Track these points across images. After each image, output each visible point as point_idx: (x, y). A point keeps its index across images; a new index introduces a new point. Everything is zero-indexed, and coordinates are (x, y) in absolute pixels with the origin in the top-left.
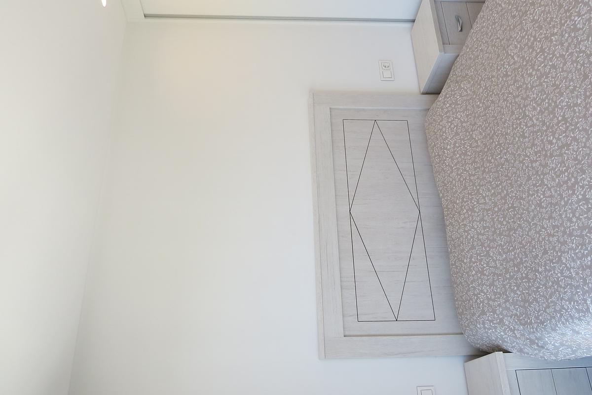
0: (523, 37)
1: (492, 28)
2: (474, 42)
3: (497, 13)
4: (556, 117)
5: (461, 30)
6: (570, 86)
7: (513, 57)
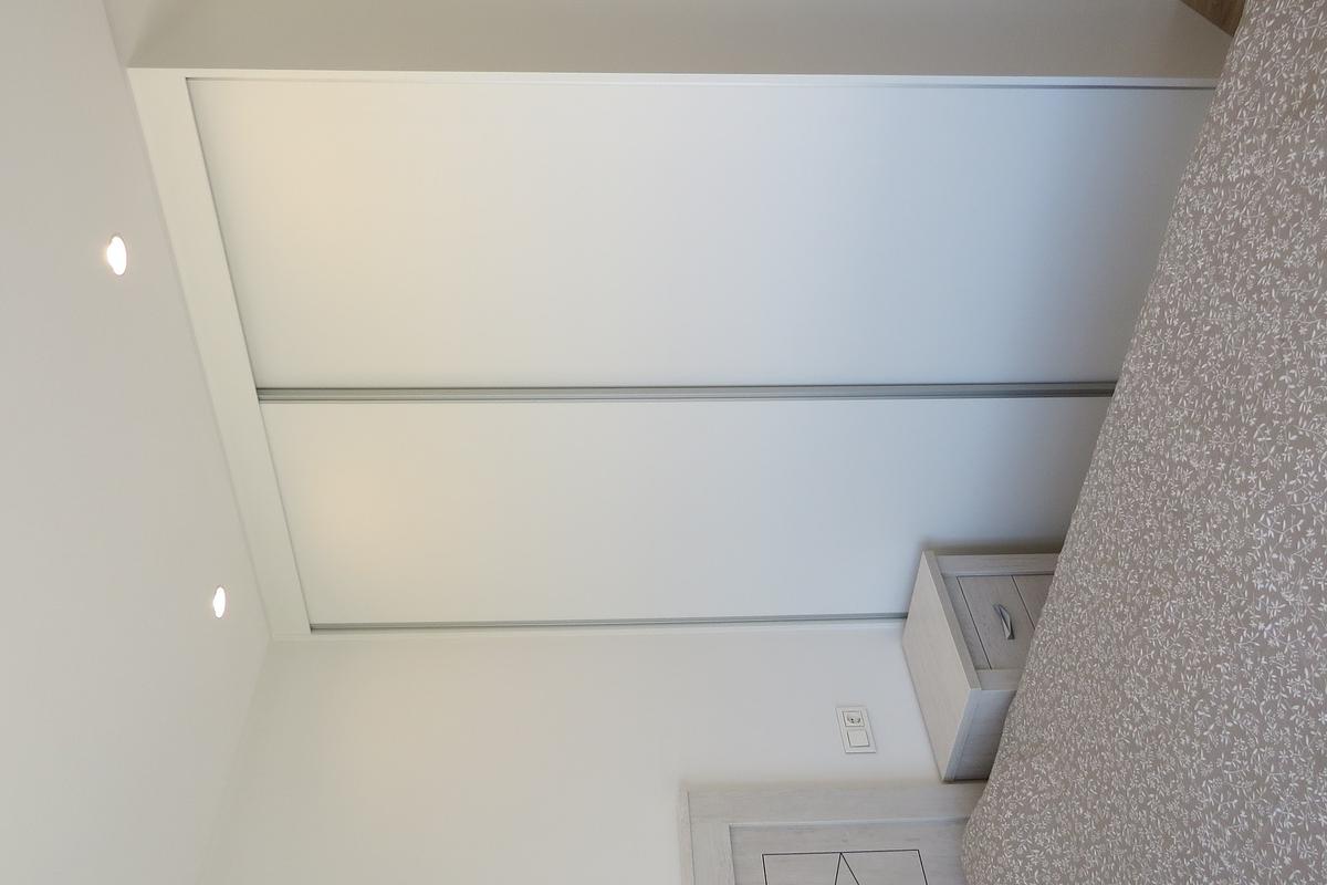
0: (1152, 662)
1: (1078, 637)
2: (1045, 667)
3: (1083, 606)
4: (1278, 857)
5: (1012, 636)
6: (1290, 780)
7: (1138, 706)
